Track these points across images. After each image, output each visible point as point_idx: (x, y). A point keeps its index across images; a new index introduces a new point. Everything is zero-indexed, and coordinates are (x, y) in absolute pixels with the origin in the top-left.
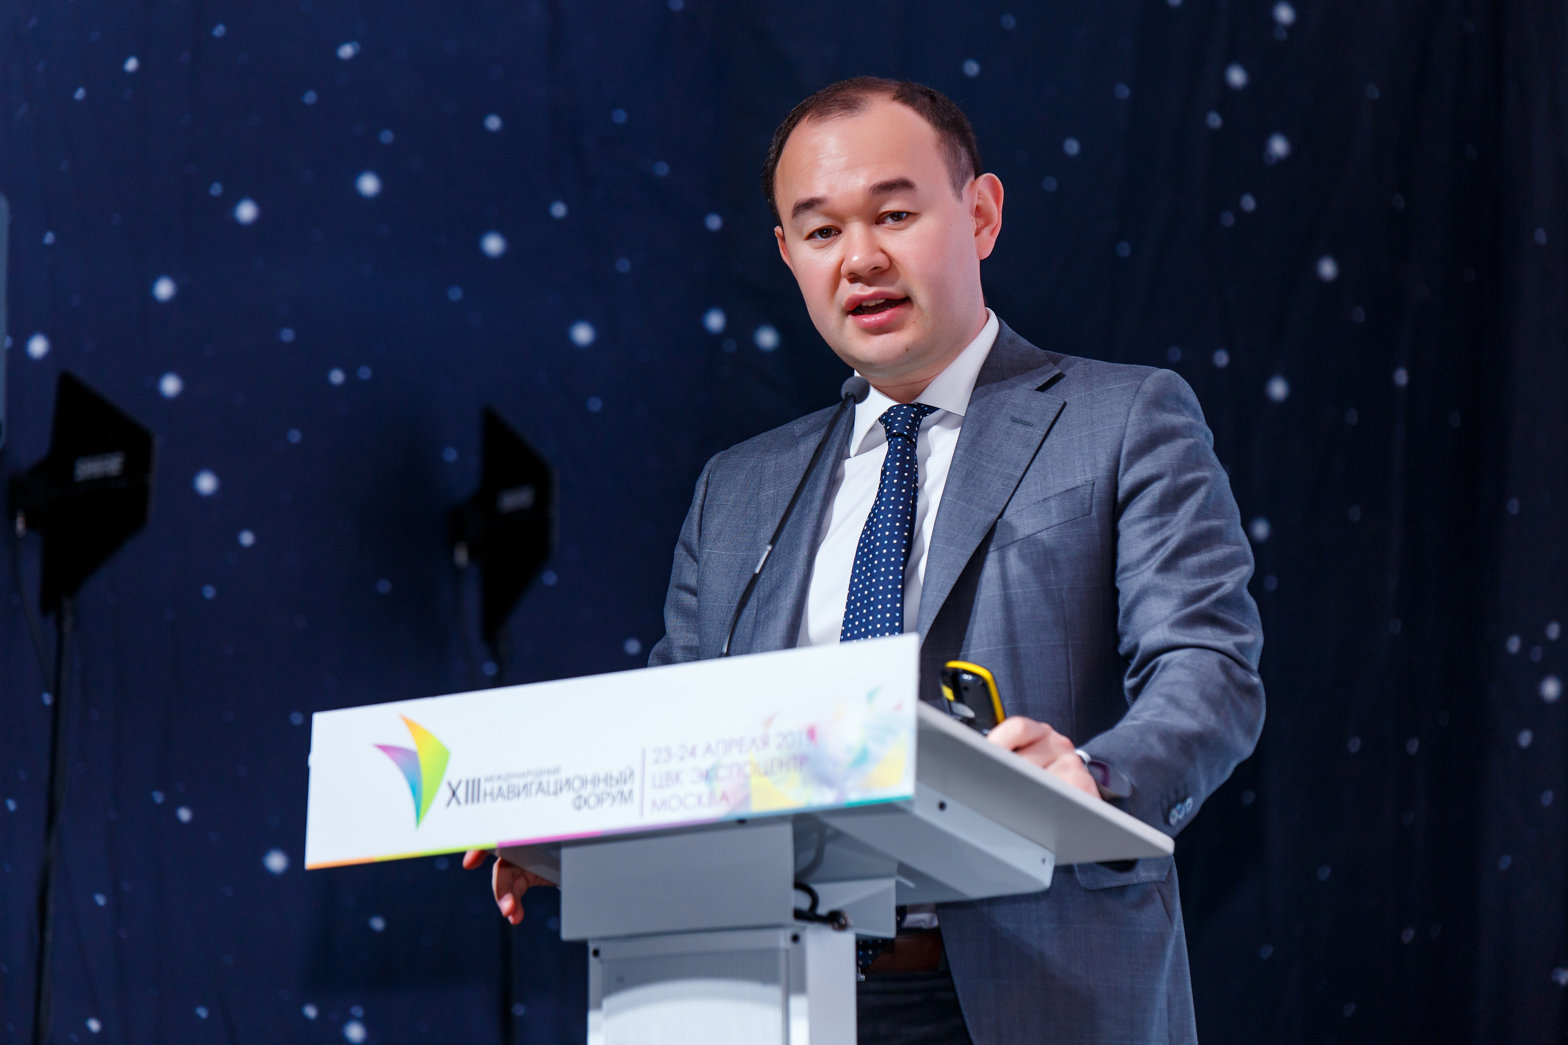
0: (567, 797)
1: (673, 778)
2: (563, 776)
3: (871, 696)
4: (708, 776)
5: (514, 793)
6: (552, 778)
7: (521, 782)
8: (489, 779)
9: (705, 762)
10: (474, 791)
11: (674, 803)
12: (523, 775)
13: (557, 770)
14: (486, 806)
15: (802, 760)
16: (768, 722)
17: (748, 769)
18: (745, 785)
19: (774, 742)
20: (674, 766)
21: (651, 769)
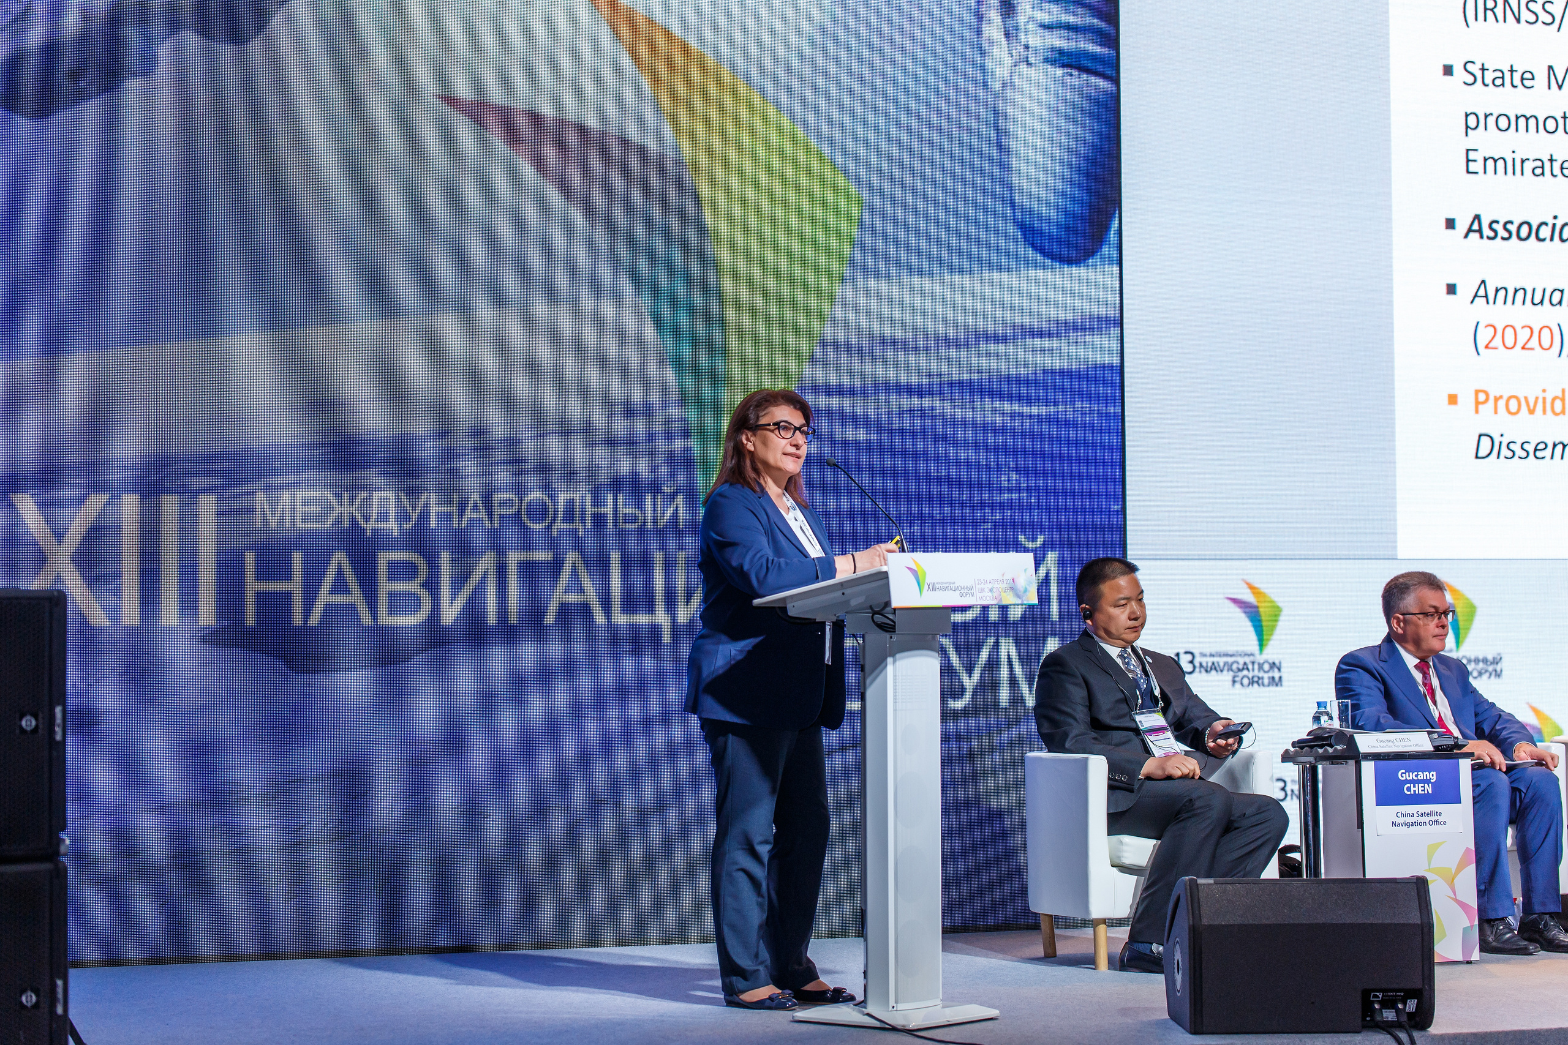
0: (958, 592)
1: (983, 590)
2: (956, 585)
3: (1025, 570)
4: (991, 590)
5: (944, 589)
6: (954, 585)
7: (946, 585)
8: (937, 583)
9: (990, 586)
10: (933, 587)
11: (984, 598)
12: (946, 583)
13: (954, 583)
14: (937, 592)
15: (1012, 589)
16: (1003, 575)
17: (1000, 590)
18: (1000, 595)
19: (1005, 582)
20: (982, 586)
21: (978, 586)
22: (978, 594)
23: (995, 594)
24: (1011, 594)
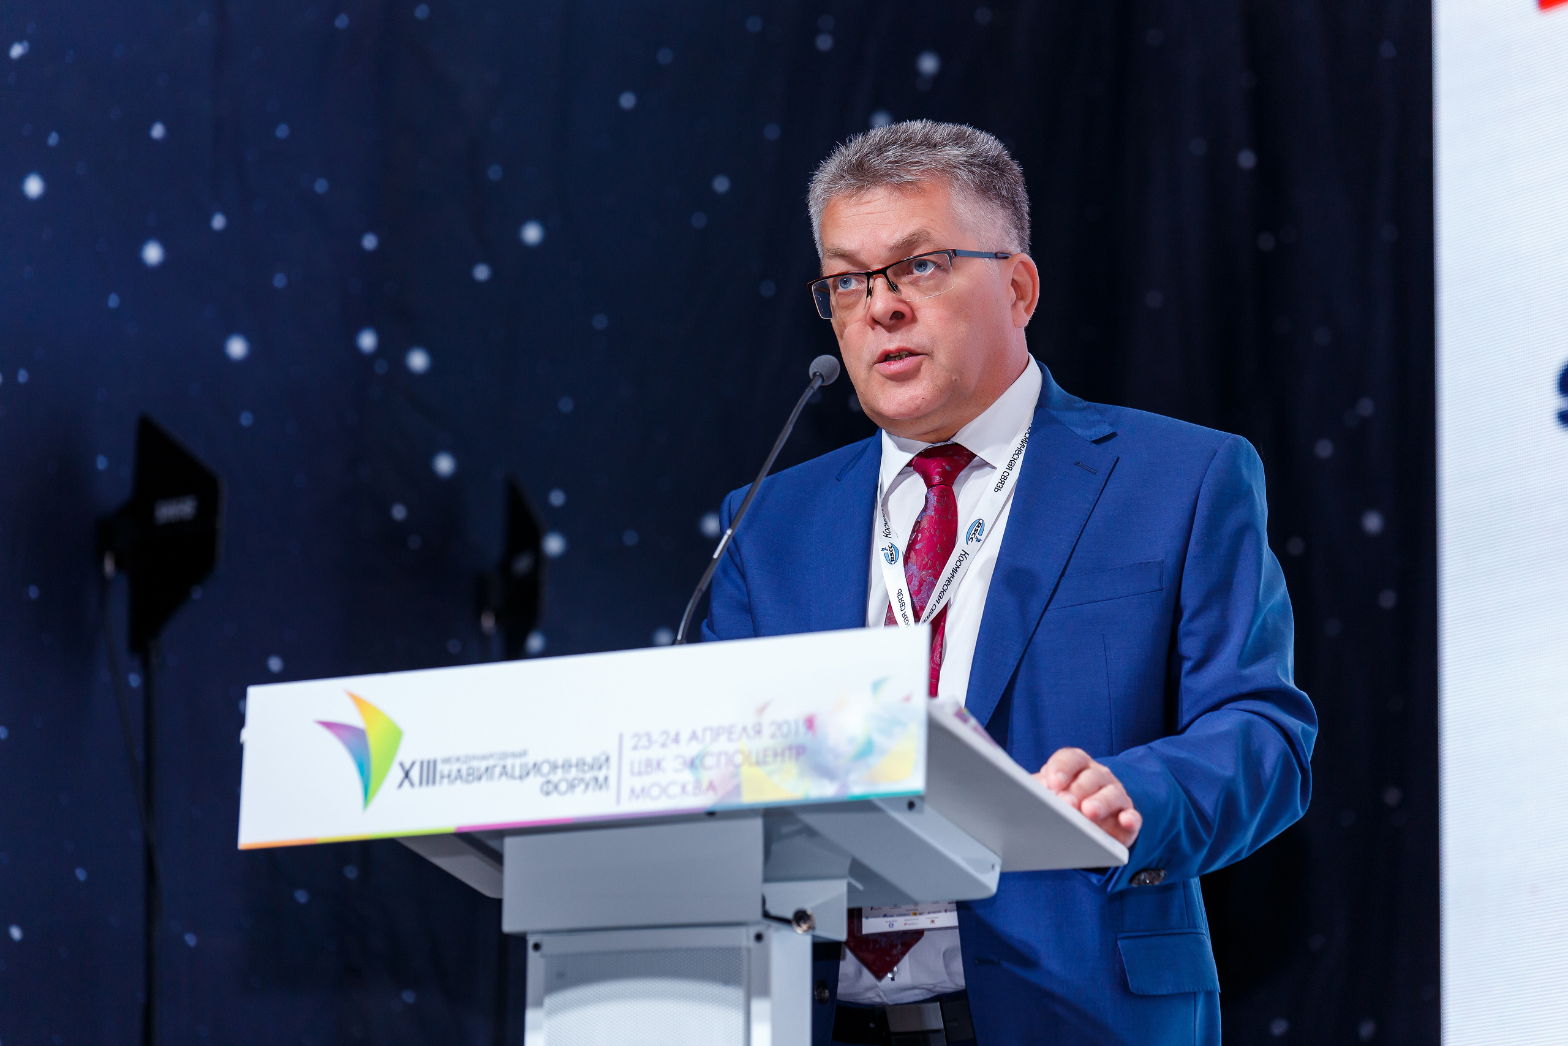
0: (535, 782)
2: (530, 760)
3: (876, 686)
4: (693, 764)
5: (475, 776)
6: (518, 762)
7: (483, 765)
8: (446, 761)
9: (690, 749)
10: (430, 773)
11: (655, 791)
12: (484, 758)
13: (523, 754)
14: (442, 789)
15: (799, 751)
16: (762, 710)
17: (739, 759)
18: (735, 775)
19: (767, 731)
20: (655, 753)
21: (629, 755)
22: (628, 781)
23: (706, 776)
24: (791, 768)
